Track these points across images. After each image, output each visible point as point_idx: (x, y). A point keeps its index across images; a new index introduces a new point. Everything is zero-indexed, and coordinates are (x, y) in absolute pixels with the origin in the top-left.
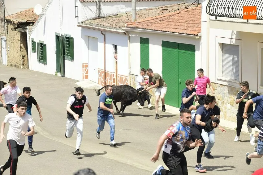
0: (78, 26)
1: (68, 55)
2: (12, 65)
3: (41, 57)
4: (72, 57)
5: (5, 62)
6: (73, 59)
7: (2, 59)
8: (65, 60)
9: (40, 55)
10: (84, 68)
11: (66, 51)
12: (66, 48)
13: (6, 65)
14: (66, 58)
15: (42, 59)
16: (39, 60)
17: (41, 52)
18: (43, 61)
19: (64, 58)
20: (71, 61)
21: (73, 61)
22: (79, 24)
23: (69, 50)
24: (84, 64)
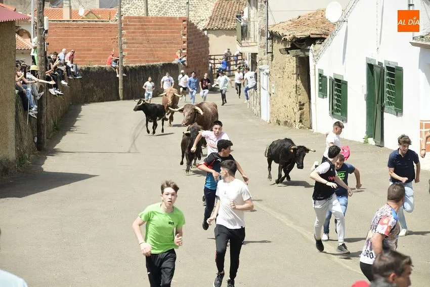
0: (413, 44)
1: (390, 104)
2: (278, 122)
3: (336, 107)
4: (399, 108)
5: (266, 116)
6: (401, 111)
7: (260, 110)
8: (385, 113)
9: (335, 102)
10: (424, 130)
11: (386, 95)
12: (387, 89)
13: (268, 122)
14: (386, 109)
15: (337, 111)
16: (333, 113)
17: (336, 97)
18: (339, 114)
19: (382, 108)
20: (397, 115)
21: (402, 114)
22: (414, 41)
23: (392, 94)
24: (424, 122)
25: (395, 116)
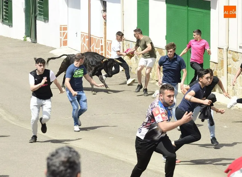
1: (40, 14)
3: (5, 17)
4: (46, 17)
6: (48, 19)
8: (37, 21)
9: (4, 13)
10: (62, 32)
11: (38, 9)
12: (38, 5)
14: (38, 18)
15: (6, 19)
16: (3, 21)
17: (5, 10)
18: (7, 21)
19: (35, 17)
20: (45, 22)
21: (48, 21)
23: (42, 8)
24: (62, 27)
25: (44, 23)
